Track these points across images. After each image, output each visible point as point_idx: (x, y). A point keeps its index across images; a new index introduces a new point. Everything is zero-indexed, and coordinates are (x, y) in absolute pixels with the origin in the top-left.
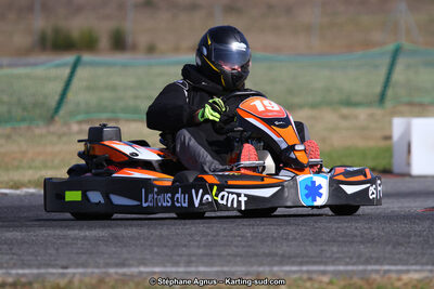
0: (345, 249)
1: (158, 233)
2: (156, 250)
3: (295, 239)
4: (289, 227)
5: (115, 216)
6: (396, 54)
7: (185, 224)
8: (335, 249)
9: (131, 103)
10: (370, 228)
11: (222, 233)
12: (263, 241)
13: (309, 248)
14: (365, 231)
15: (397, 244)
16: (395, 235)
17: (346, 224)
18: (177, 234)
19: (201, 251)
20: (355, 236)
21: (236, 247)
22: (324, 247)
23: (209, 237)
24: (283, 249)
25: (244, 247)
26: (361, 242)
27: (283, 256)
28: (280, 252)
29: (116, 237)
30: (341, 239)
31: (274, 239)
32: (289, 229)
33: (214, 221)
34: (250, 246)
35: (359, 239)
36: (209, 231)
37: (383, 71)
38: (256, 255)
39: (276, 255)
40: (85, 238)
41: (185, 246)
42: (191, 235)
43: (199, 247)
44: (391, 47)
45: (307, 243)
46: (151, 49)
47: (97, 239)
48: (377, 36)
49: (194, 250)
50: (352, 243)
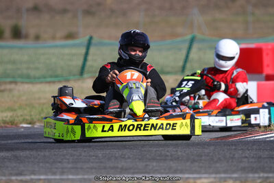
3: (129, 158)
6: (192, 41)
7: (60, 149)
10: (177, 151)
11: (83, 154)
14: (173, 153)
17: (161, 149)
18: (55, 155)
19: (70, 166)
20: (167, 156)
21: (92, 162)
22: (148, 163)
23: (75, 157)
25: (97, 162)
26: (171, 160)
30: (158, 158)
31: (116, 158)
34: (101, 162)
41: (60, 162)
42: (64, 155)
43: (68, 163)
44: (189, 37)
45: (137, 160)
46: (37, 38)
49: (66, 165)
50: (165, 160)
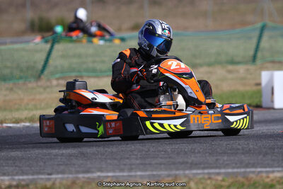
0: (232, 158)
1: (109, 150)
2: (109, 161)
4: (195, 145)
5: (85, 139)
8: (225, 158)
9: (91, 65)
12: (178, 154)
13: (208, 158)
15: (266, 154)
16: (265, 148)
24: (192, 159)
27: (191, 164)
28: (190, 161)
29: (82, 154)
32: (196, 146)
33: (146, 141)
35: (241, 151)
36: (144, 148)
37: (255, 41)
38: (174, 164)
39: (187, 163)
40: (62, 155)
47: (70, 155)
48: (250, 18)
